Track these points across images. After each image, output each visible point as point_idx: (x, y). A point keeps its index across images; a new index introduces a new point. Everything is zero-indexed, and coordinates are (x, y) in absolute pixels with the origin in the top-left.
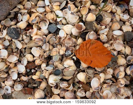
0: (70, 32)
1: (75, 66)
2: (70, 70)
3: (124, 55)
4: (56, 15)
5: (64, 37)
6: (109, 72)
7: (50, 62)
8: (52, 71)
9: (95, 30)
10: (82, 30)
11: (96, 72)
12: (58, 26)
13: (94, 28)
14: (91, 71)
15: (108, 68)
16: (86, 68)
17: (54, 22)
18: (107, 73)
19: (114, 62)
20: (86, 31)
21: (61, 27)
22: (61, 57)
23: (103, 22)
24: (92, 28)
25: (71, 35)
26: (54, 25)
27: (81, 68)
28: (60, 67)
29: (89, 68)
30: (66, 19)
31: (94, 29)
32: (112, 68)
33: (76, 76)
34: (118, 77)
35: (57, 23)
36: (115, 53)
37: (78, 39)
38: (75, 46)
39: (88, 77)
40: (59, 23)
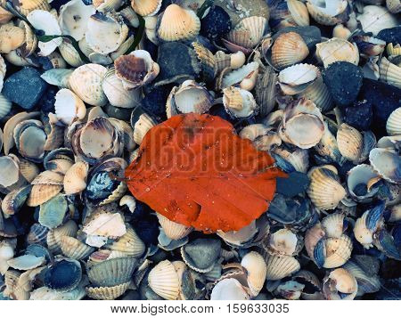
0: (99, 94)
1: (136, 237)
2: (113, 255)
3: (335, 164)
4: (32, 28)
5: (75, 120)
6: (284, 244)
7: (33, 236)
8: (39, 271)
9: (201, 73)
10: (145, 79)
11: (227, 254)
12: (49, 78)
13: (194, 64)
14: (203, 252)
15: (275, 229)
16: (184, 239)
17: (30, 61)
18: (273, 250)
19: (297, 197)
20: (162, 82)
21: (59, 77)
22: (71, 207)
23: (233, 35)
24: (186, 65)
25: (106, 106)
26: (30, 72)
27: (162, 243)
28: (72, 248)
29: (193, 237)
30: (76, 44)
31: (197, 70)
32: (289, 227)
33: (145, 282)
34: (323, 262)
35: (41, 66)
36: (297, 161)
37: (136, 119)
38: (126, 154)
39: (194, 277)
40: (53, 61)
